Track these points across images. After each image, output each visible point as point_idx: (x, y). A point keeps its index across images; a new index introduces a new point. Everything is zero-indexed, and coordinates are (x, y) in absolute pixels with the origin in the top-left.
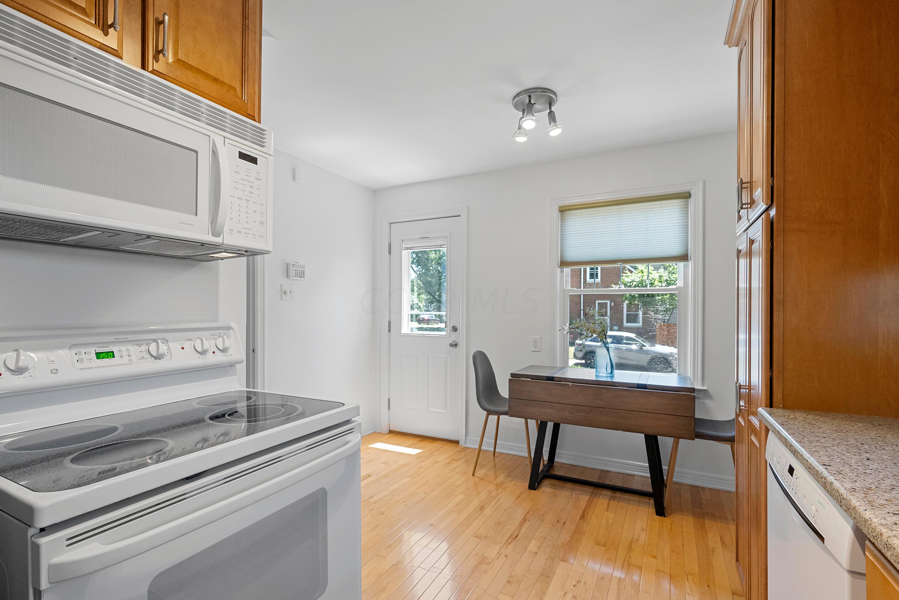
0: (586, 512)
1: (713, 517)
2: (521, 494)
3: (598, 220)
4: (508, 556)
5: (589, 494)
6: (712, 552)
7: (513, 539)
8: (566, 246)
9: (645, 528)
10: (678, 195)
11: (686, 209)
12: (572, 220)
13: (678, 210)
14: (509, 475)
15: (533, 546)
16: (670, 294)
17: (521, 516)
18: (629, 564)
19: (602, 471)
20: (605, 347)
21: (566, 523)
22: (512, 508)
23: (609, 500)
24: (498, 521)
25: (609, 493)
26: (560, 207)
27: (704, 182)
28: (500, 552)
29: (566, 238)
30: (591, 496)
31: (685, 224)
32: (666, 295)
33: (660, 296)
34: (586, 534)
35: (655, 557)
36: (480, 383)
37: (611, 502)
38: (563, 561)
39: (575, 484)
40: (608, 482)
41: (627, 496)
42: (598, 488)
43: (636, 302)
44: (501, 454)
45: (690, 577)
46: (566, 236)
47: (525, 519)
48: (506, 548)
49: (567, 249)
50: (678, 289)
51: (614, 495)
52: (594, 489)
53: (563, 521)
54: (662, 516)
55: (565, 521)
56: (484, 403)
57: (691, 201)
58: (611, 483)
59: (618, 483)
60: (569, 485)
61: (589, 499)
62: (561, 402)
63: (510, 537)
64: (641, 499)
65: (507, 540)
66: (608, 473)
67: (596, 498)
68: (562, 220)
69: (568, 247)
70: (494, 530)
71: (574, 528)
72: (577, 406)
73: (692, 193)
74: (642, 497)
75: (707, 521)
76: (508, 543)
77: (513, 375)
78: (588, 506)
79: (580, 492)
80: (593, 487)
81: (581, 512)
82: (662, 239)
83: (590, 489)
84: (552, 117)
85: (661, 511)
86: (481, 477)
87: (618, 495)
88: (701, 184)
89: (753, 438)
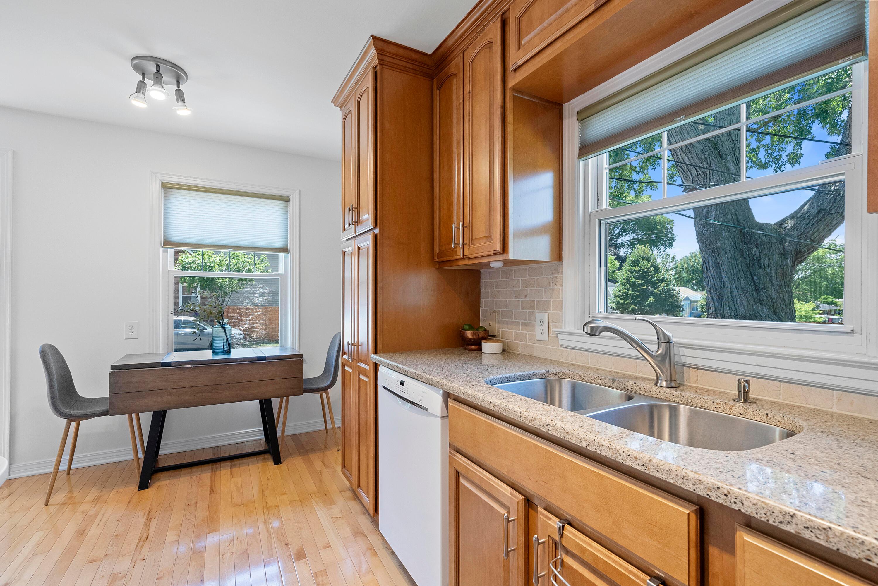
0: (214, 487)
1: (313, 451)
2: (131, 498)
3: (208, 205)
4: (145, 559)
5: (210, 471)
6: (321, 473)
7: (144, 541)
8: (171, 225)
9: (269, 478)
10: (281, 198)
11: (286, 209)
12: (178, 199)
13: (280, 210)
14: (103, 487)
15: (171, 536)
16: (229, 278)
17: (143, 518)
18: (268, 508)
19: (214, 448)
20: (222, 327)
21: (198, 503)
22: (127, 515)
23: (231, 468)
24: (115, 534)
25: (228, 463)
26: (163, 183)
27: (300, 191)
28: (134, 559)
29: (171, 217)
30: (212, 472)
31: (286, 222)
32: (226, 278)
33: (220, 279)
34: (221, 503)
35: (285, 494)
36: (56, 384)
37: (233, 469)
38: (210, 533)
39: (191, 468)
40: (223, 455)
41: (245, 460)
42: (215, 463)
43: (195, 285)
44: (78, 469)
45: (313, 495)
46: (171, 214)
47: (149, 518)
48: (140, 553)
49: (173, 228)
50: (280, 275)
51: (233, 463)
52: (212, 465)
53: (194, 502)
54: (279, 464)
55: (195, 502)
56: (62, 408)
57: (290, 204)
58: (227, 454)
59: (234, 453)
60: (184, 471)
61: (212, 475)
62: (181, 386)
63: (139, 541)
64: (258, 458)
65: (137, 546)
66: (220, 447)
67: (217, 472)
68: (166, 197)
69: (173, 226)
70: (114, 544)
71: (208, 503)
72: (200, 387)
73: (291, 197)
74: (258, 456)
75: (310, 456)
76: (140, 548)
77: (113, 367)
78: (213, 481)
79: (200, 473)
80: (210, 464)
81: (209, 489)
82: (267, 232)
83: (209, 467)
84: (180, 96)
85: (277, 461)
86: (61, 503)
87: (237, 462)
88: (297, 192)
89: (361, 377)
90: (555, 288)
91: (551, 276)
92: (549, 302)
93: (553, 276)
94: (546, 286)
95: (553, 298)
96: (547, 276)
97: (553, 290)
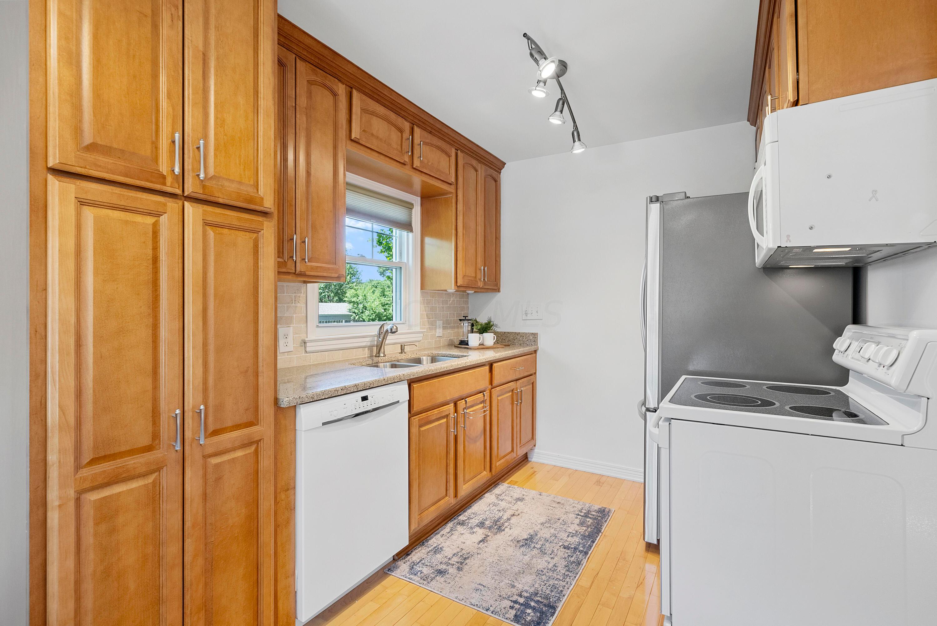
90: (298, 305)
91: (294, 295)
92: (292, 317)
93: (296, 295)
94: (288, 303)
95: (296, 314)
96: (289, 295)
97: (296, 307)
